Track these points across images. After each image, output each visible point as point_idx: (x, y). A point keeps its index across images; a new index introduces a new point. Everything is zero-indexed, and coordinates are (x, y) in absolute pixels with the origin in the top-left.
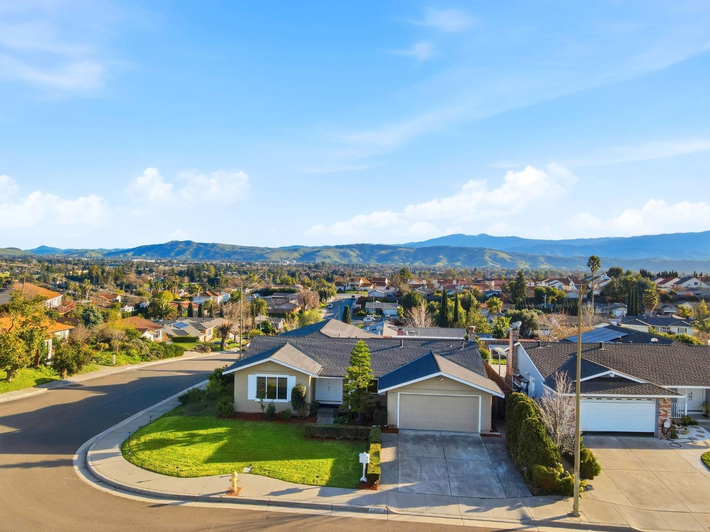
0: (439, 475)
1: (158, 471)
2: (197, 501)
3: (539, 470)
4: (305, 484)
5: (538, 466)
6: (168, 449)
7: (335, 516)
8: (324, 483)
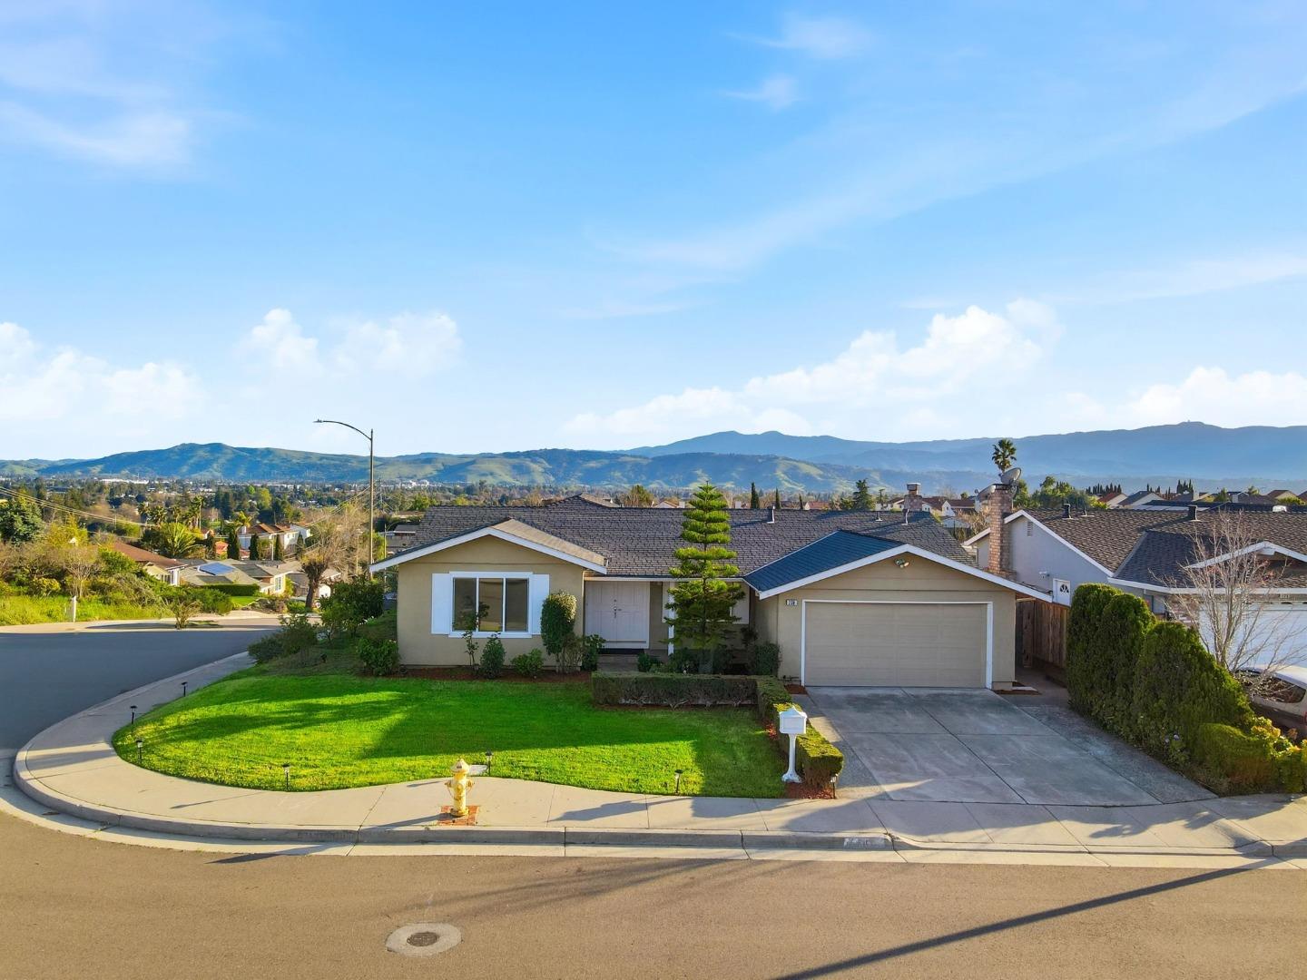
0: (964, 764)
1: (227, 779)
2: (357, 842)
3: (1225, 734)
4: (644, 793)
5: (1217, 726)
6: (247, 736)
7: (769, 861)
8: (697, 789)
